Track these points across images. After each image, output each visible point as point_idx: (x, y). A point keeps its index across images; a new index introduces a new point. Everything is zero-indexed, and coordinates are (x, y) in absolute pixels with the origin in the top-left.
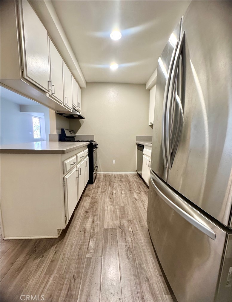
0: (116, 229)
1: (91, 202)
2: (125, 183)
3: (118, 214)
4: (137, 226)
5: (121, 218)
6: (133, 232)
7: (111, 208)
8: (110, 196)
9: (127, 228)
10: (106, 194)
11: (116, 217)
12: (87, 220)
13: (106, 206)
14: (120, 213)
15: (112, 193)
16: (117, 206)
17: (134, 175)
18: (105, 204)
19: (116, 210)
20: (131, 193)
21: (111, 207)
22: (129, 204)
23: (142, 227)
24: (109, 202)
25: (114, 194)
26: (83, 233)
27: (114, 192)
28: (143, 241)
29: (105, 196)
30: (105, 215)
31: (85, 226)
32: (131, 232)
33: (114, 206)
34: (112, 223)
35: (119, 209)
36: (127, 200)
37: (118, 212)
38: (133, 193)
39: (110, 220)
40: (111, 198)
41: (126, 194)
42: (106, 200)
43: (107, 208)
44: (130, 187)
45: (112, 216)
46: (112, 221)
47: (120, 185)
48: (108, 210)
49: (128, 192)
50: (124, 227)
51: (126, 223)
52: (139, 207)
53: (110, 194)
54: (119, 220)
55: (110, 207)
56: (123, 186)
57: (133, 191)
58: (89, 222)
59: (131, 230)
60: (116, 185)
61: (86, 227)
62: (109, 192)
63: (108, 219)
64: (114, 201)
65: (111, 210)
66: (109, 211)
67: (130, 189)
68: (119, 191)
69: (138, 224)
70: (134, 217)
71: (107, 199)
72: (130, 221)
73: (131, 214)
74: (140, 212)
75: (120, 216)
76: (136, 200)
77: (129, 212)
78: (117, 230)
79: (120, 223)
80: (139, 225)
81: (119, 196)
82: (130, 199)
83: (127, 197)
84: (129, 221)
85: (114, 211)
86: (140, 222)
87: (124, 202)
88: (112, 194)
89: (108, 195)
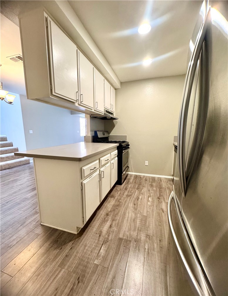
0: (130, 241)
1: (114, 205)
2: (155, 189)
3: (138, 224)
4: (155, 245)
5: (140, 230)
6: (149, 251)
7: (132, 216)
8: (134, 202)
9: (143, 244)
10: (132, 198)
11: (135, 227)
12: (106, 223)
13: (128, 212)
14: (139, 224)
15: (138, 198)
16: (139, 215)
17: (169, 180)
18: (127, 209)
19: (137, 219)
20: (160, 203)
21: (133, 214)
22: (153, 215)
23: (161, 247)
24: (132, 209)
25: (140, 200)
26: (98, 235)
27: (140, 197)
28: (157, 267)
29: (130, 200)
30: (124, 222)
31: (102, 228)
32: (147, 250)
33: (136, 214)
34: (128, 233)
35: (140, 219)
36: (153, 210)
37: (138, 222)
38: (162, 202)
39: (127, 229)
40: (135, 204)
41: (153, 202)
42: (129, 205)
43: (128, 215)
44: (160, 194)
45: (131, 225)
46: (129, 231)
47: (149, 191)
48: (128, 217)
49: (156, 200)
50: (140, 242)
51: (143, 237)
52: (164, 221)
53: (136, 198)
54: (137, 232)
55: (131, 214)
56: (153, 192)
57: (162, 200)
58: (106, 225)
59: (147, 248)
60: (145, 190)
61: (102, 231)
62: (135, 196)
63: (126, 228)
64: (138, 208)
65: (131, 218)
66: (129, 219)
67: (160, 196)
68: (146, 197)
69: (157, 243)
70: (155, 232)
71: (131, 205)
72: (149, 236)
73: (153, 228)
74: (164, 229)
75: (139, 227)
76: (163, 211)
77: (151, 225)
78: (132, 242)
79: (137, 236)
80: (158, 245)
81: (145, 204)
82: (156, 209)
83: (153, 206)
84: (147, 236)
85: (134, 220)
86: (160, 241)
87: (148, 211)
88: (138, 200)
89: (133, 200)
